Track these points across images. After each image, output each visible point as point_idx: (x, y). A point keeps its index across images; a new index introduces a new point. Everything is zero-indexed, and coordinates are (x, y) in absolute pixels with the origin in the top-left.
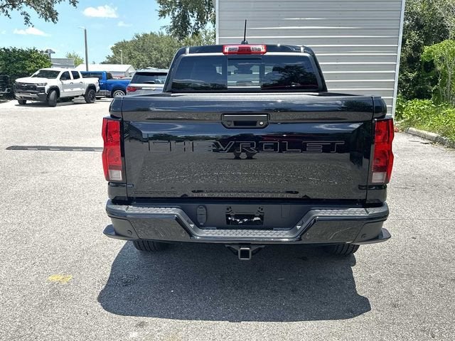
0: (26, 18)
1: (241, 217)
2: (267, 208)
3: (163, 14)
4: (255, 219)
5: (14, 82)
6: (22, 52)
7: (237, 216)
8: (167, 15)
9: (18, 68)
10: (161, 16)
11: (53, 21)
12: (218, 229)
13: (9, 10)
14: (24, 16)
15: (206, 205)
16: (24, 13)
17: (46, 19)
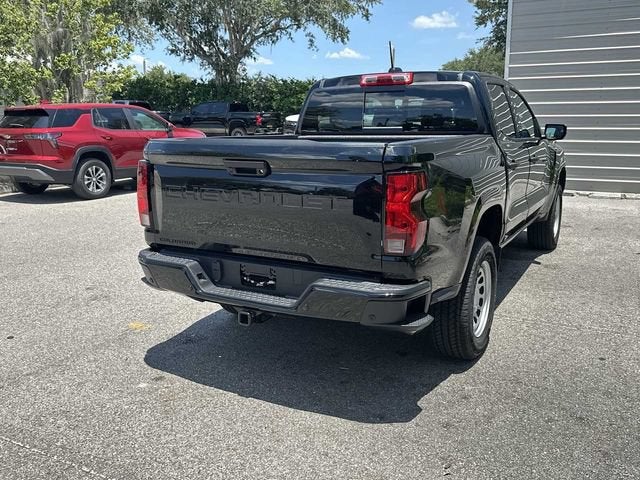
0: (311, 41)
1: (258, 279)
2: (280, 271)
3: (481, 21)
4: (270, 282)
5: (285, 120)
6: (298, 83)
7: (252, 277)
8: (489, 23)
9: (293, 103)
10: (480, 24)
11: (343, 41)
12: (233, 288)
13: (293, 32)
14: (308, 38)
15: (223, 260)
16: (309, 35)
17: (334, 39)
